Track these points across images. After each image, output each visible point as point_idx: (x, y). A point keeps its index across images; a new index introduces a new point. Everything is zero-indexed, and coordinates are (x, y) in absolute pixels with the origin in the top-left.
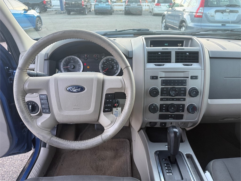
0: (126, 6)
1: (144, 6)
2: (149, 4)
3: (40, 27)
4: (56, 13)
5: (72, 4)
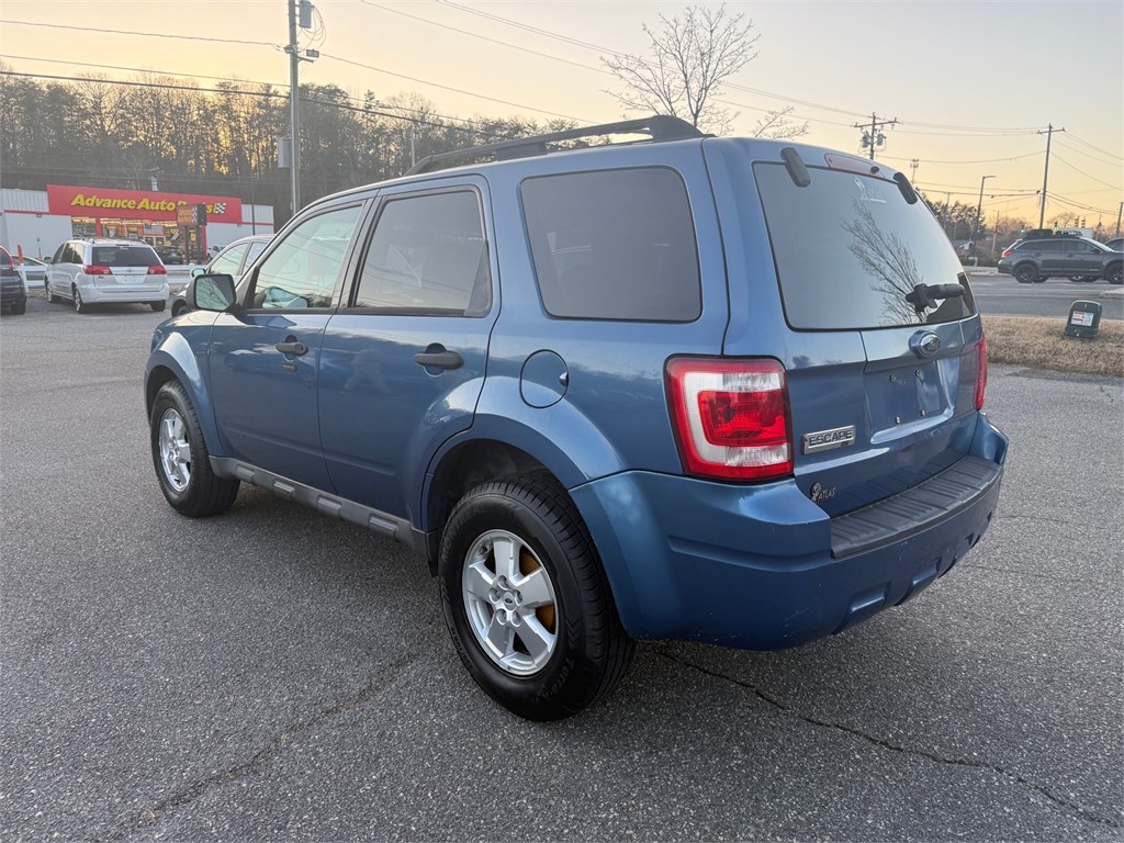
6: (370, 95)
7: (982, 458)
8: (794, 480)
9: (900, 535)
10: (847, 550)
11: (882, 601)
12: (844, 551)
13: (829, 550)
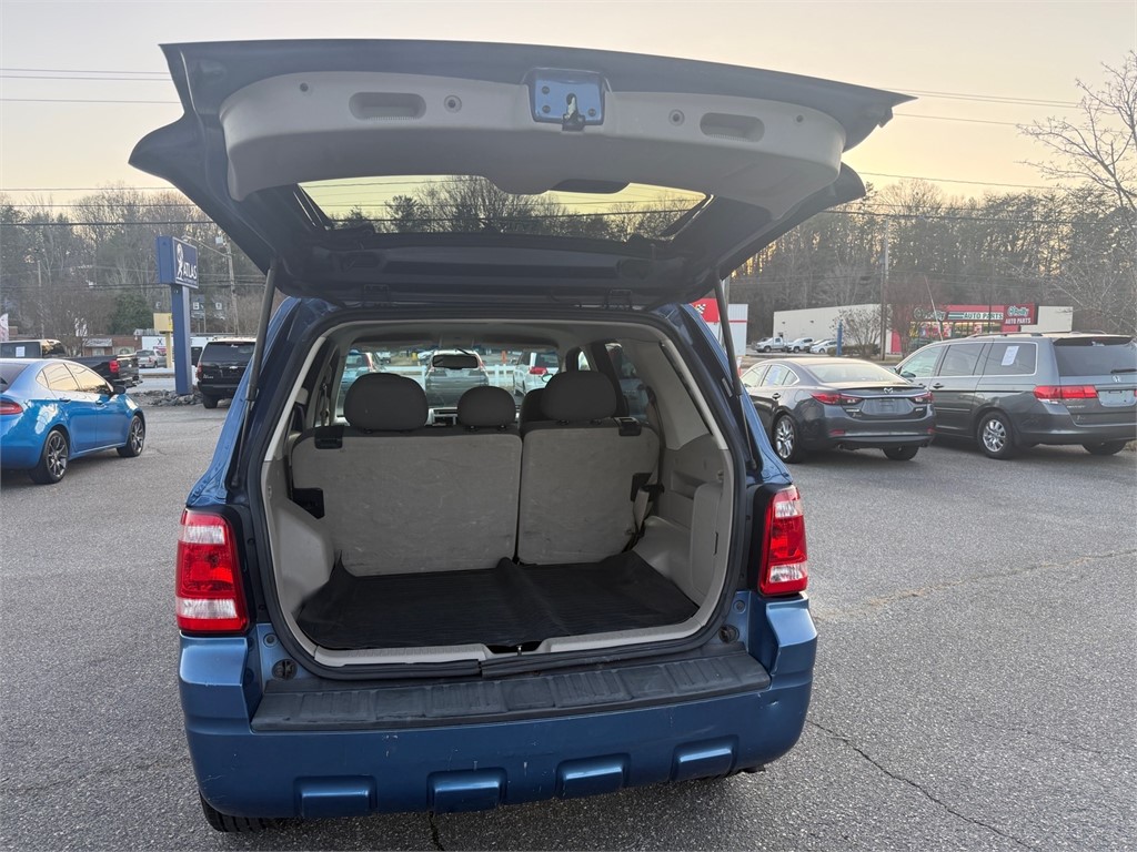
0: (432, 378)
1: (497, 373)
2: (513, 368)
3: (139, 445)
4: (156, 404)
5: (226, 370)
6: (869, 187)
7: (760, 662)
8: (245, 639)
9: (377, 725)
10: (276, 725)
11: (363, 797)
12: (270, 725)
13: (245, 719)
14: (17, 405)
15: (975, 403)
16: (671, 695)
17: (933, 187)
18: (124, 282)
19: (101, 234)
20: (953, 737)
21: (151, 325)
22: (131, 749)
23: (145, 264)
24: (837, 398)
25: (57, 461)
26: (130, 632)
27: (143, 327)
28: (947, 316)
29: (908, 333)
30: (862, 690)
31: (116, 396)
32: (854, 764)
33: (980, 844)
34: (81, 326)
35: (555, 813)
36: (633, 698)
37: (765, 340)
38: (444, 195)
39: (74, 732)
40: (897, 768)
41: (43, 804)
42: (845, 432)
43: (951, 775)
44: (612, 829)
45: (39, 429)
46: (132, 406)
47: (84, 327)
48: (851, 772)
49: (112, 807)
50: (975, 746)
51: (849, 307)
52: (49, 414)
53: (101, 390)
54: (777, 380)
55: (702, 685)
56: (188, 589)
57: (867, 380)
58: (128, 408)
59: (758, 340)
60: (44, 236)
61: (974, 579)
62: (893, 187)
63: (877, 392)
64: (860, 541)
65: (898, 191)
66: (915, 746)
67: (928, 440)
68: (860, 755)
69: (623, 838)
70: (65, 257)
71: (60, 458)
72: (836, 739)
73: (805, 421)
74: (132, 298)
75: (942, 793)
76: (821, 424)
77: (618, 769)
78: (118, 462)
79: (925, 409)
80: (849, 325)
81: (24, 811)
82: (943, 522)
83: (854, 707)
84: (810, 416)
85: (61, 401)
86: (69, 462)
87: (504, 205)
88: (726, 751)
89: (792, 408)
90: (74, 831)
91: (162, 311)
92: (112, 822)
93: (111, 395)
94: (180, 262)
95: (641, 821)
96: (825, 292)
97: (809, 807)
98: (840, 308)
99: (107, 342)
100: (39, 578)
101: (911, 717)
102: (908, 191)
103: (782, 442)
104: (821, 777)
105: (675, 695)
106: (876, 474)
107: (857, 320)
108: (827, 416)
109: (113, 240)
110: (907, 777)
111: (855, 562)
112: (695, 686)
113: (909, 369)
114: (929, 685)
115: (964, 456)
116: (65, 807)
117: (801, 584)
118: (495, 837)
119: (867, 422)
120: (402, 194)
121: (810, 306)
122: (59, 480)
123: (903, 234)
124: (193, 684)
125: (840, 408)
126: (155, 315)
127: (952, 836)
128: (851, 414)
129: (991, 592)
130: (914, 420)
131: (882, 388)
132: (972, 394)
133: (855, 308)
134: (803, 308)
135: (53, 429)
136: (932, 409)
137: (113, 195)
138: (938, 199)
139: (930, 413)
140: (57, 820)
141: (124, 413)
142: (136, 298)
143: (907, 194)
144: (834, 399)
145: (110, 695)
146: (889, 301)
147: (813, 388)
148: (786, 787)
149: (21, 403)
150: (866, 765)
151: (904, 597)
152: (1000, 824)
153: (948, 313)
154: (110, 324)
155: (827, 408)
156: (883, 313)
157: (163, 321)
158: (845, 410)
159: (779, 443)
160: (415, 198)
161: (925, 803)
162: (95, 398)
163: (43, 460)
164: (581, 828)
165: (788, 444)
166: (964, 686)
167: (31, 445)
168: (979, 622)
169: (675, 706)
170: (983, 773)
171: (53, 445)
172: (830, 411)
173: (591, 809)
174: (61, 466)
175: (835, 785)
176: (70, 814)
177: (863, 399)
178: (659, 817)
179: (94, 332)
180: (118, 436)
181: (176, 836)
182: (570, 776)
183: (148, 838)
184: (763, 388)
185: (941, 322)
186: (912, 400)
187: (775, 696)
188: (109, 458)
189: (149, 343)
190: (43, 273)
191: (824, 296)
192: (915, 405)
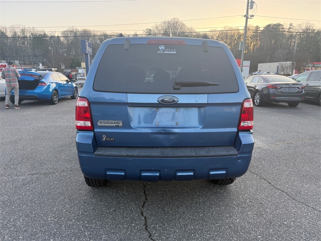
4: (81, 86)
6: (291, 25)
7: (236, 148)
8: (93, 132)
9: (127, 156)
10: (100, 154)
11: (123, 175)
12: (99, 154)
13: (92, 152)
14: (45, 83)
15: (319, 90)
16: (208, 155)
17: (313, 24)
18: (74, 54)
19: (68, 41)
20: (298, 180)
21: (81, 66)
22: (69, 167)
23: (79, 49)
24: (274, 87)
25: (55, 99)
26: (71, 140)
27: (79, 67)
28: (314, 66)
29: (300, 71)
30: (271, 167)
31: (70, 82)
32: (265, 185)
33: (301, 208)
34: (63, 66)
35: (177, 189)
36: (197, 154)
37: (255, 72)
38: (160, 28)
39: (56, 162)
40: (279, 187)
41: (47, 177)
42: (276, 97)
43: (295, 190)
44: (193, 195)
45: (51, 90)
46: (75, 85)
47: (64, 66)
48: (265, 187)
49: (63, 179)
50: (304, 183)
51: (282, 62)
52: (53, 86)
53: (67, 81)
54: (256, 81)
55: (218, 153)
56: (79, 118)
57: (284, 82)
58: (73, 86)
59: (253, 72)
60: (54, 42)
61: (312, 140)
62: (299, 25)
63: (287, 85)
64: (277, 128)
65: (301, 26)
66: (285, 182)
67: (302, 100)
68: (268, 183)
69: (196, 197)
70: (59, 47)
71: (56, 98)
72: (261, 178)
73: (264, 94)
74: (76, 58)
75: (292, 194)
76: (268, 95)
77: (192, 174)
78: (71, 100)
79: (302, 91)
80: (282, 68)
81: (43, 178)
82: (304, 124)
83: (268, 171)
84: (265, 92)
85: (56, 83)
86: (58, 99)
87: (177, 31)
88: (224, 172)
89: (260, 90)
90: (54, 184)
91: (84, 62)
92: (63, 183)
93: (69, 82)
94: (87, 47)
95: (201, 194)
96: (275, 58)
97: (251, 194)
98: (279, 63)
99: (70, 71)
100: (50, 126)
101: (285, 174)
102: (304, 26)
103: (256, 100)
104: (255, 187)
105: (209, 155)
106: (285, 110)
107: (284, 66)
108: (270, 92)
109: (71, 43)
110: (282, 189)
111: (274, 133)
112: (216, 153)
113: (299, 79)
114: (292, 166)
115: (314, 106)
116: (53, 178)
117: (251, 128)
118: (160, 194)
119: (283, 94)
120: (148, 28)
121: (270, 62)
122: (56, 104)
123: (301, 40)
124: (79, 143)
125: (275, 90)
126: (82, 63)
127: (293, 205)
128: (278, 92)
129: (316, 143)
130: (299, 94)
131: (289, 84)
132: (318, 87)
133: (284, 63)
134: (268, 62)
135: (54, 90)
136: (304, 91)
137: (71, 30)
138: (314, 29)
139: (304, 92)
140: (50, 181)
141: (72, 87)
142: (77, 59)
143: (304, 27)
144: (273, 87)
145: (65, 154)
146: (295, 61)
147: (267, 83)
148: (244, 189)
149: (46, 83)
150: (270, 186)
151: (288, 143)
152: (309, 203)
153: (314, 65)
154: (70, 66)
155: (271, 89)
156: (293, 64)
157: (83, 65)
158: (276, 90)
159: (255, 100)
160: (152, 29)
161: (286, 196)
162: (65, 83)
163: (52, 98)
164: (184, 194)
165: (258, 101)
166: (303, 167)
167: (49, 94)
168: (311, 151)
169: (209, 158)
170: (306, 190)
171: (54, 95)
172: (272, 91)
173: (187, 189)
174: (56, 100)
175: (259, 190)
176: (54, 180)
177: (282, 87)
178: (206, 193)
179: (66, 68)
180: (71, 93)
181: (79, 187)
182: (179, 174)
183: (72, 187)
184: (252, 84)
185: (312, 67)
186: (298, 88)
187: (240, 158)
188: (68, 99)
189: (80, 71)
190: (53, 52)
191: (274, 59)
192: (299, 90)
